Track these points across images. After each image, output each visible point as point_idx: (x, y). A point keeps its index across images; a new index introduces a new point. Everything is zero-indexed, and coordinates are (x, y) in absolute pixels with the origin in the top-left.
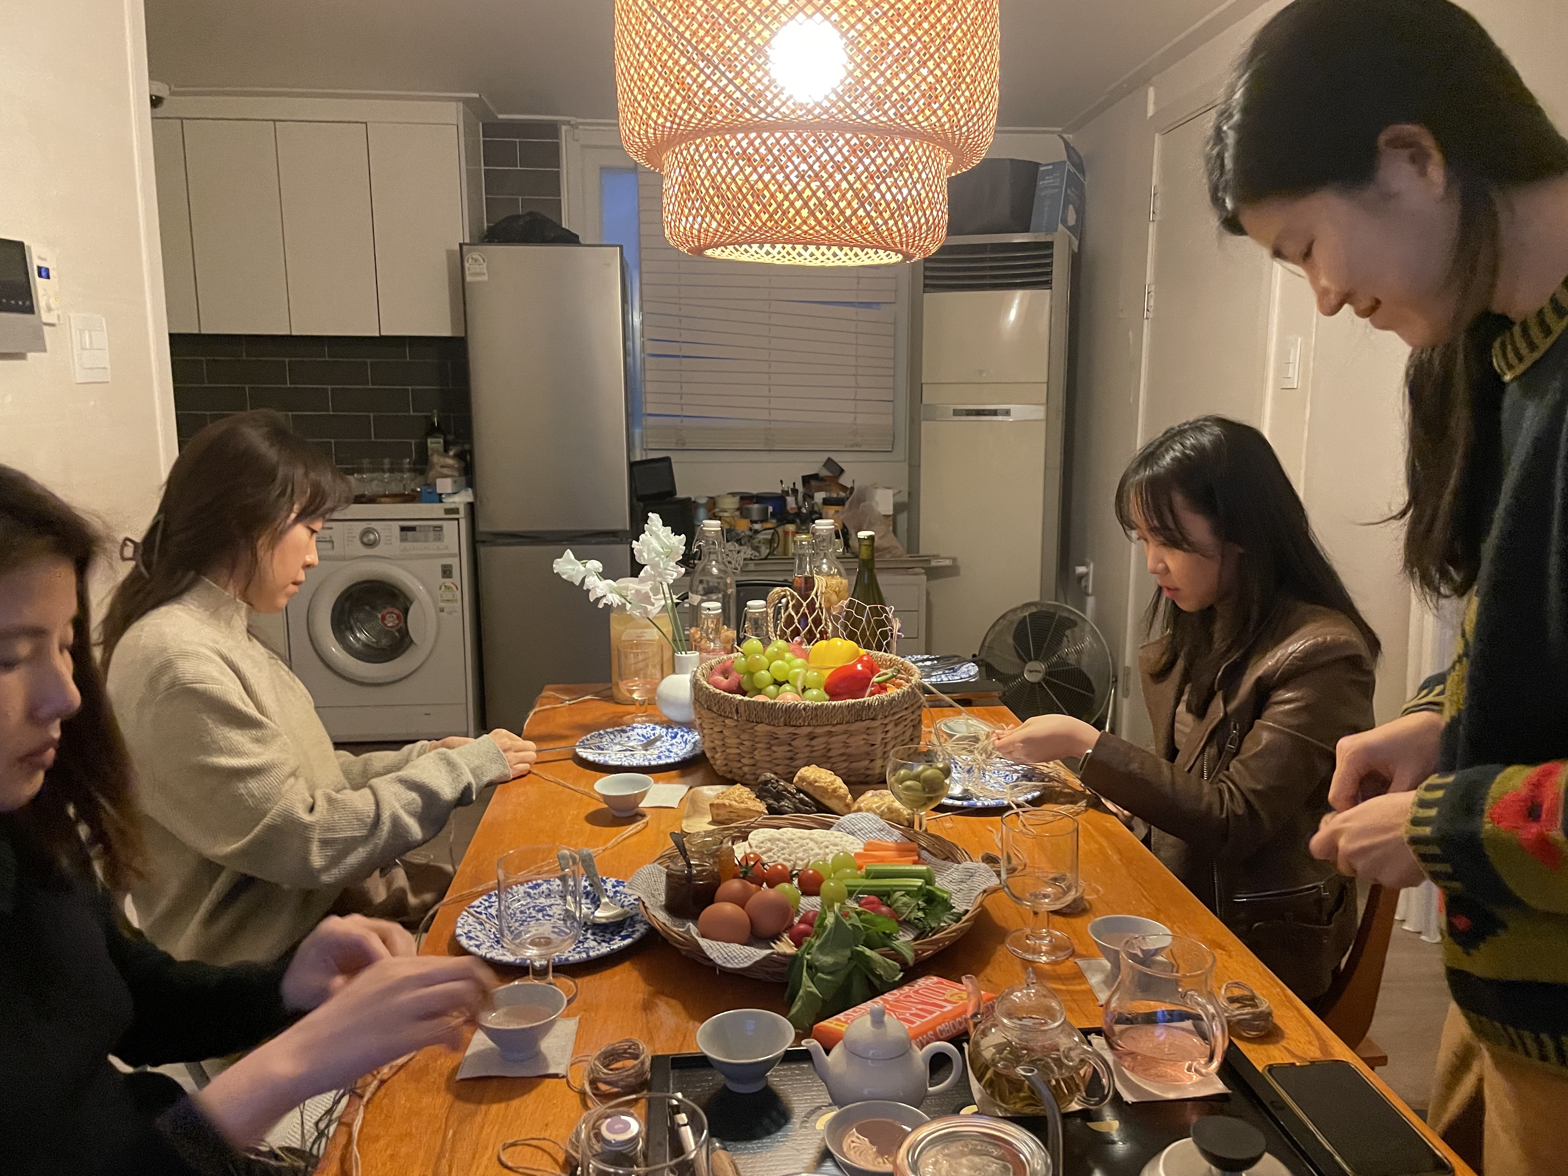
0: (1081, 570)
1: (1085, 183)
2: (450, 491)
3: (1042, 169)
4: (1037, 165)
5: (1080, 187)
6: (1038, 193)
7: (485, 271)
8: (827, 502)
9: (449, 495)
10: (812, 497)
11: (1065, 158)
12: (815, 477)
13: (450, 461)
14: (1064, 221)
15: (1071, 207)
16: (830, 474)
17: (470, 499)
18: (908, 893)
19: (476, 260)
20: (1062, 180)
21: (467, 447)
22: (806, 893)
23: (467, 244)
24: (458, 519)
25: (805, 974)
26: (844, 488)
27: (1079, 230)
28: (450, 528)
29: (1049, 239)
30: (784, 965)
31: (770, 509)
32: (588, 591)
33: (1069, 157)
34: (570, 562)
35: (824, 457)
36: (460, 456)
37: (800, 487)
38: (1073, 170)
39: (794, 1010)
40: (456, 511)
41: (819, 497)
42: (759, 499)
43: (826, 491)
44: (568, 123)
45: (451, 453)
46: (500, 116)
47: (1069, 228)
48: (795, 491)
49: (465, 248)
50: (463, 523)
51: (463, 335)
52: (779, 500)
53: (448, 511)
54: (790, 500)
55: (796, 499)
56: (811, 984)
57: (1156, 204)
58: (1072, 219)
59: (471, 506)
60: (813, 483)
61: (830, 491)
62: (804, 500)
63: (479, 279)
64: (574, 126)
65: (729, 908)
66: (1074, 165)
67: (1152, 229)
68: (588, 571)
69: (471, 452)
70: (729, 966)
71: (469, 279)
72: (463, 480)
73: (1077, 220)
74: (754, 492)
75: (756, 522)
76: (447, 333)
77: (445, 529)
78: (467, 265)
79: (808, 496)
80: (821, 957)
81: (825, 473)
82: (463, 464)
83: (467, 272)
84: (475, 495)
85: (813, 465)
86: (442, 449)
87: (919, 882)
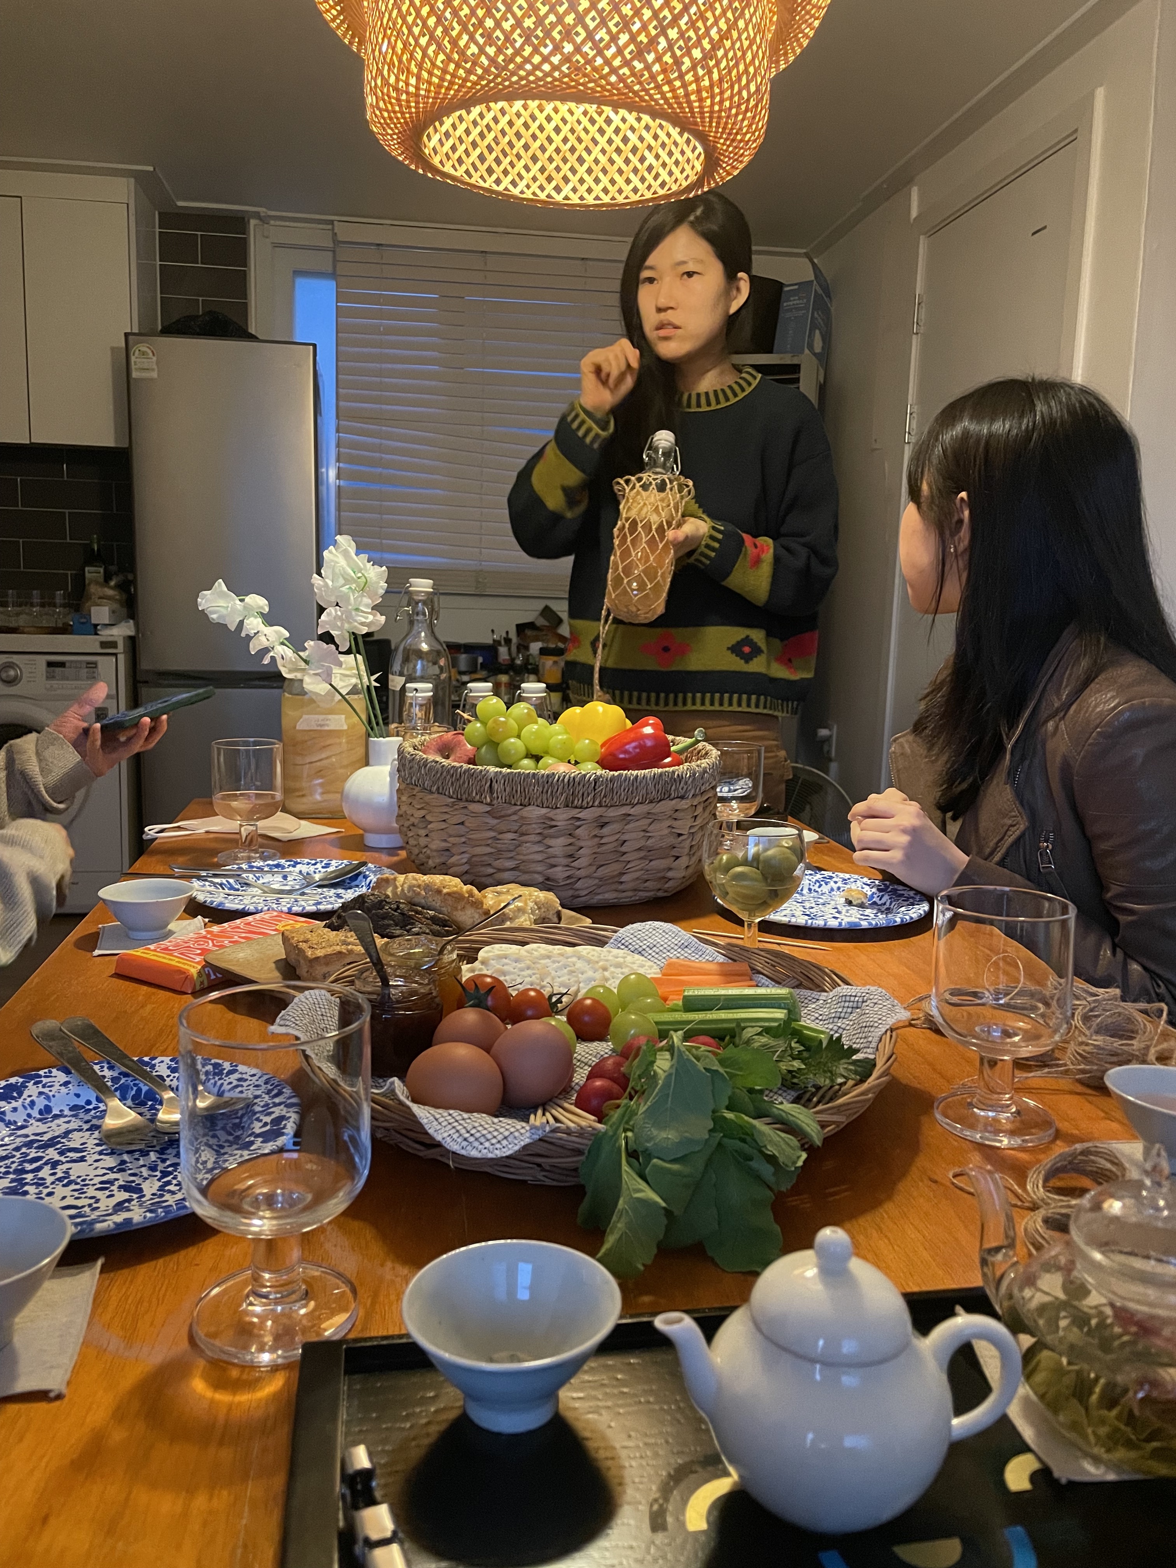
0: (823, 732)
1: (832, 309)
2: (107, 622)
3: (786, 289)
4: (781, 285)
5: (827, 312)
6: (781, 315)
7: (155, 367)
8: (543, 652)
9: (106, 625)
10: (527, 648)
11: (813, 278)
12: (531, 625)
13: (110, 592)
14: (811, 347)
15: (817, 332)
16: (546, 623)
17: (131, 632)
18: (767, 1031)
19: (144, 353)
20: (809, 301)
21: (130, 577)
22: (584, 1036)
23: (134, 334)
24: (115, 655)
25: (625, 1167)
26: (563, 639)
27: (825, 359)
28: (106, 665)
29: (795, 361)
30: (579, 1152)
31: (480, 660)
32: (249, 638)
33: (816, 277)
34: (221, 595)
35: (540, 605)
36: (120, 587)
37: (513, 635)
38: (820, 291)
39: (610, 1241)
40: (114, 645)
41: (535, 647)
42: (468, 648)
43: (542, 641)
44: (257, 215)
45: (112, 583)
46: (180, 204)
47: (815, 354)
48: (508, 641)
49: (131, 338)
50: (121, 657)
51: (126, 445)
52: (490, 650)
53: (104, 645)
54: (503, 651)
55: (509, 649)
56: (643, 1185)
57: (921, 314)
58: (818, 346)
59: (132, 642)
60: (529, 632)
61: (548, 642)
62: (519, 651)
63: (145, 375)
64: (264, 220)
65: (462, 1051)
66: (821, 286)
67: (915, 341)
68: (247, 608)
69: (134, 582)
70: (474, 1153)
71: (135, 374)
72: (125, 610)
73: (823, 348)
74: (462, 641)
75: (464, 673)
76: (111, 444)
77: (100, 666)
78: (133, 359)
79: (523, 647)
80: (655, 1132)
81: (541, 622)
82: (124, 596)
83: (133, 367)
84: (137, 626)
85: (529, 612)
86: (102, 580)
87: (780, 1014)
